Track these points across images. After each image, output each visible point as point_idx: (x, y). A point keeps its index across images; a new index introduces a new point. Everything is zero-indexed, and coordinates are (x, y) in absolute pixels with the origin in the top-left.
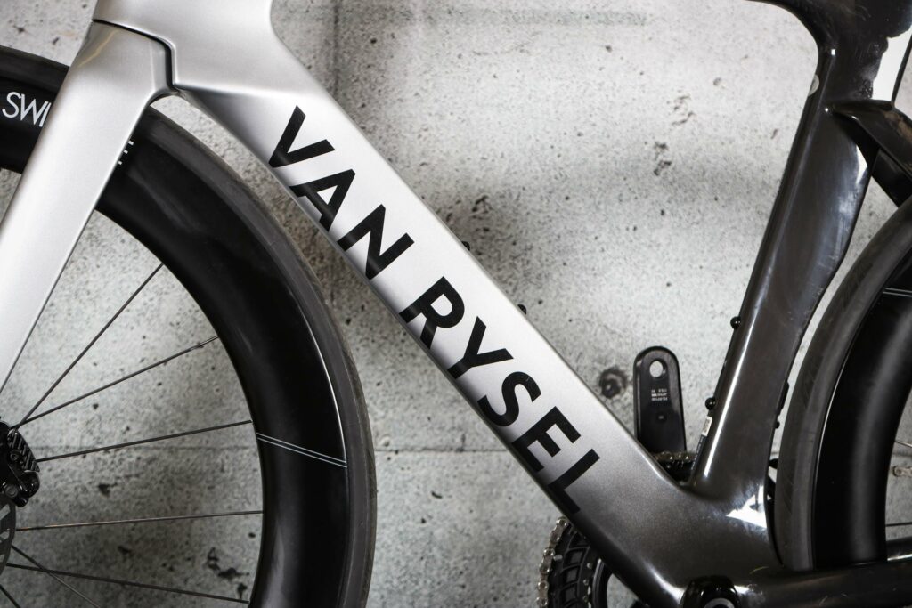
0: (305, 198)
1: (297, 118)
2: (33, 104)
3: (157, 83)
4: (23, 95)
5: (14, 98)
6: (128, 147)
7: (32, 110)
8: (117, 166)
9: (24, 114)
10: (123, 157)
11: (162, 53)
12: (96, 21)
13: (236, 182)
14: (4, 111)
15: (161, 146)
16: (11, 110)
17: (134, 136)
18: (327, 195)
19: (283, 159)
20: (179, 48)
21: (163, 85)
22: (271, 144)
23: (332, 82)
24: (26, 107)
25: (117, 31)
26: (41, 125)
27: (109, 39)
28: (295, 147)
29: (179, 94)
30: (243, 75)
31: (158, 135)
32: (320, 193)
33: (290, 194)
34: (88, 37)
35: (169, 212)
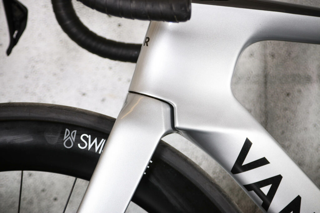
0: (253, 192)
1: (247, 145)
2: (95, 141)
3: (166, 126)
4: (90, 136)
5: (84, 137)
6: (150, 164)
7: (94, 144)
8: (144, 176)
9: (90, 146)
10: (147, 170)
11: (168, 109)
12: (130, 92)
13: (212, 183)
14: (79, 145)
15: (168, 163)
16: (83, 145)
17: (153, 158)
18: (266, 190)
19: (239, 169)
20: (178, 107)
21: (169, 128)
22: (232, 160)
23: (263, 119)
24: (91, 142)
25: (142, 97)
26: (100, 153)
27: (138, 102)
28: (246, 162)
29: (178, 132)
30: (215, 121)
31: (167, 157)
32: (262, 189)
33: (244, 190)
34: (126, 102)
35: (173, 201)
